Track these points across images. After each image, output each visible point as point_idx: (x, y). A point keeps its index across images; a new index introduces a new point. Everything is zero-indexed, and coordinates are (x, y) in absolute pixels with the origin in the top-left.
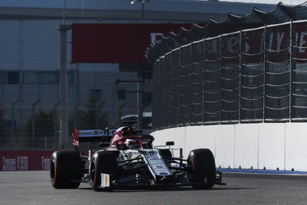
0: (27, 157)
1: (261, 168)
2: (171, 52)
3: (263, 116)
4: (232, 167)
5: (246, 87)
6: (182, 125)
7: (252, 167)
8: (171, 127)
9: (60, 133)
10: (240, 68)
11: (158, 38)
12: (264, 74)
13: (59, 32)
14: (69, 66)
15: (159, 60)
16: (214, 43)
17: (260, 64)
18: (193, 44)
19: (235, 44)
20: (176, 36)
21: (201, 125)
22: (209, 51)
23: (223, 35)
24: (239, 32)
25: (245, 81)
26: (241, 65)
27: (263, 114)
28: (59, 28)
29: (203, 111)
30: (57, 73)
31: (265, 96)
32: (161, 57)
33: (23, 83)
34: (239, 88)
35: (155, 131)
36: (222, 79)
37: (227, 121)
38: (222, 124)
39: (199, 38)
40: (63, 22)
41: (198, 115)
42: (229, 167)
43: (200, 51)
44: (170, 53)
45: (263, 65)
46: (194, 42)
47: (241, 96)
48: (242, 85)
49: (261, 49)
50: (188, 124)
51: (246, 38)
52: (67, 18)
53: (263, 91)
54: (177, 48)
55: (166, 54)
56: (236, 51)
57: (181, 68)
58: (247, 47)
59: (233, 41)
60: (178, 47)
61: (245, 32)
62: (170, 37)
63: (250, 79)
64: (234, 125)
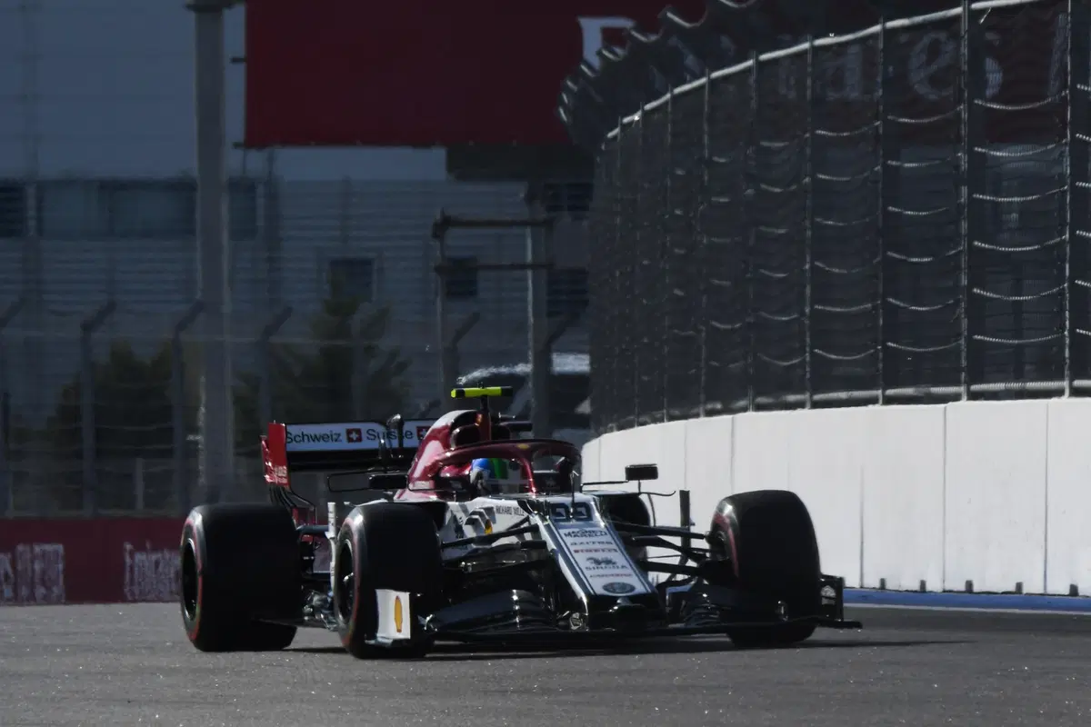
0: (60, 548)
1: (1059, 587)
2: (668, 96)
3: (1067, 367)
4: (934, 585)
5: (991, 247)
6: (719, 406)
7: (1019, 586)
8: (672, 418)
9: (196, 443)
10: (964, 166)
11: (611, 37)
12: (1065, 191)
13: (192, 16)
14: (235, 161)
15: (616, 131)
16: (853, 61)
17: (1050, 147)
18: (761, 64)
19: (944, 60)
20: (690, 29)
21: (801, 405)
22: (832, 95)
23: (890, 24)
24: (958, 10)
25: (987, 221)
26: (971, 153)
27: (1064, 358)
29: (808, 349)
31: (1072, 285)
32: (626, 120)
33: (41, 231)
34: (960, 251)
35: (606, 432)
36: (887, 214)
37: (909, 391)
38: (889, 401)
39: (787, 37)
41: (786, 364)
42: (923, 584)
43: (792, 95)
44: (666, 103)
45: (1062, 152)
46: (764, 57)
47: (971, 285)
48: (971, 237)
49: (1054, 85)
50: (742, 403)
51: (990, 36)
53: (1064, 262)
54: (690, 82)
55: (648, 107)
56: (944, 94)
57: (710, 163)
58: (994, 77)
59: (934, 51)
60: (698, 78)
61: (982, 11)
62: (660, 35)
63: (1010, 213)
64: (942, 406)
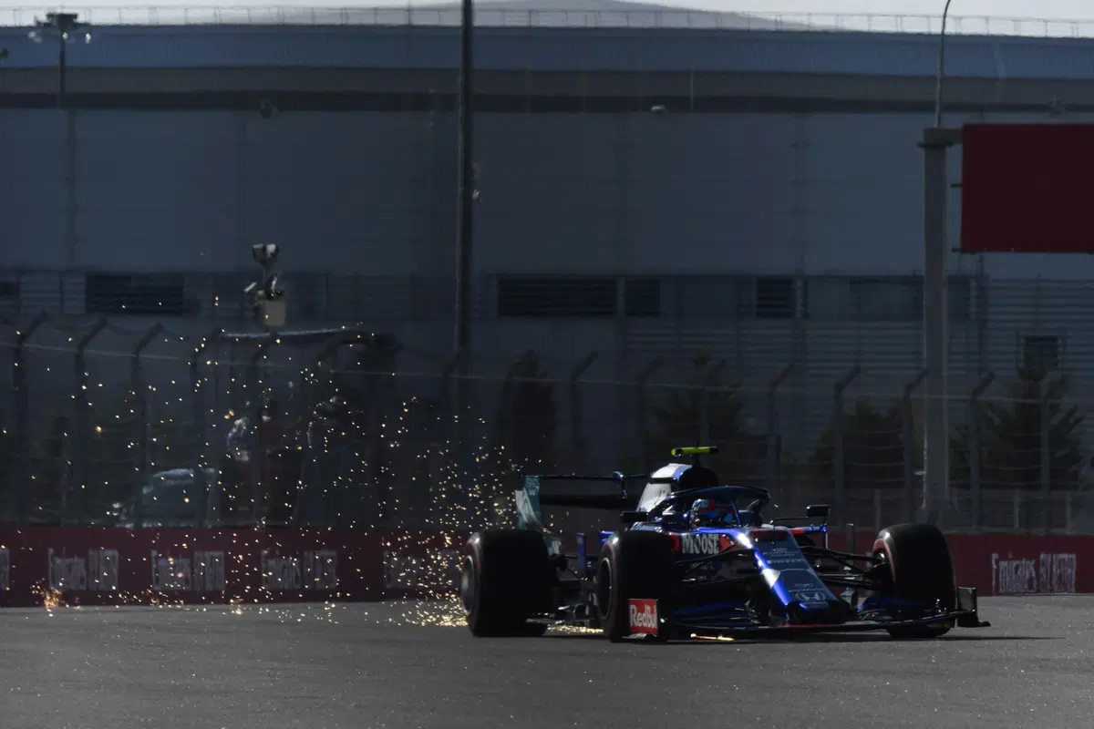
13: (922, 151)
14: (954, 262)
28: (921, 139)
30: (913, 281)
33: (806, 316)
40: (932, 121)
52: (949, 107)
